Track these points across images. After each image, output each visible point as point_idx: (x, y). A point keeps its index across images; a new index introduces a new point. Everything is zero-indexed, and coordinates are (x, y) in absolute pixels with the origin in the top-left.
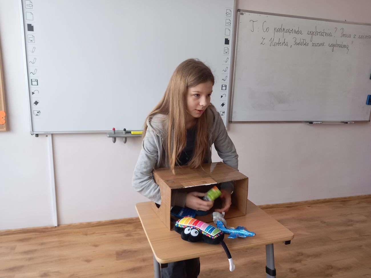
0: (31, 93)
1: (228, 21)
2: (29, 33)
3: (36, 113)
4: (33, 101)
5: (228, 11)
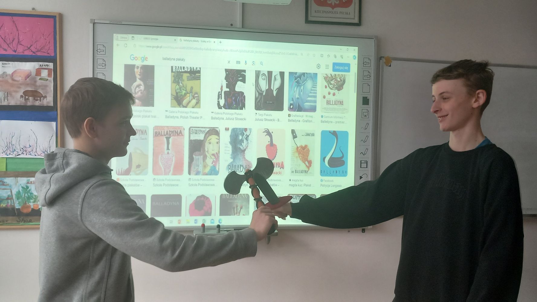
1: (366, 73)
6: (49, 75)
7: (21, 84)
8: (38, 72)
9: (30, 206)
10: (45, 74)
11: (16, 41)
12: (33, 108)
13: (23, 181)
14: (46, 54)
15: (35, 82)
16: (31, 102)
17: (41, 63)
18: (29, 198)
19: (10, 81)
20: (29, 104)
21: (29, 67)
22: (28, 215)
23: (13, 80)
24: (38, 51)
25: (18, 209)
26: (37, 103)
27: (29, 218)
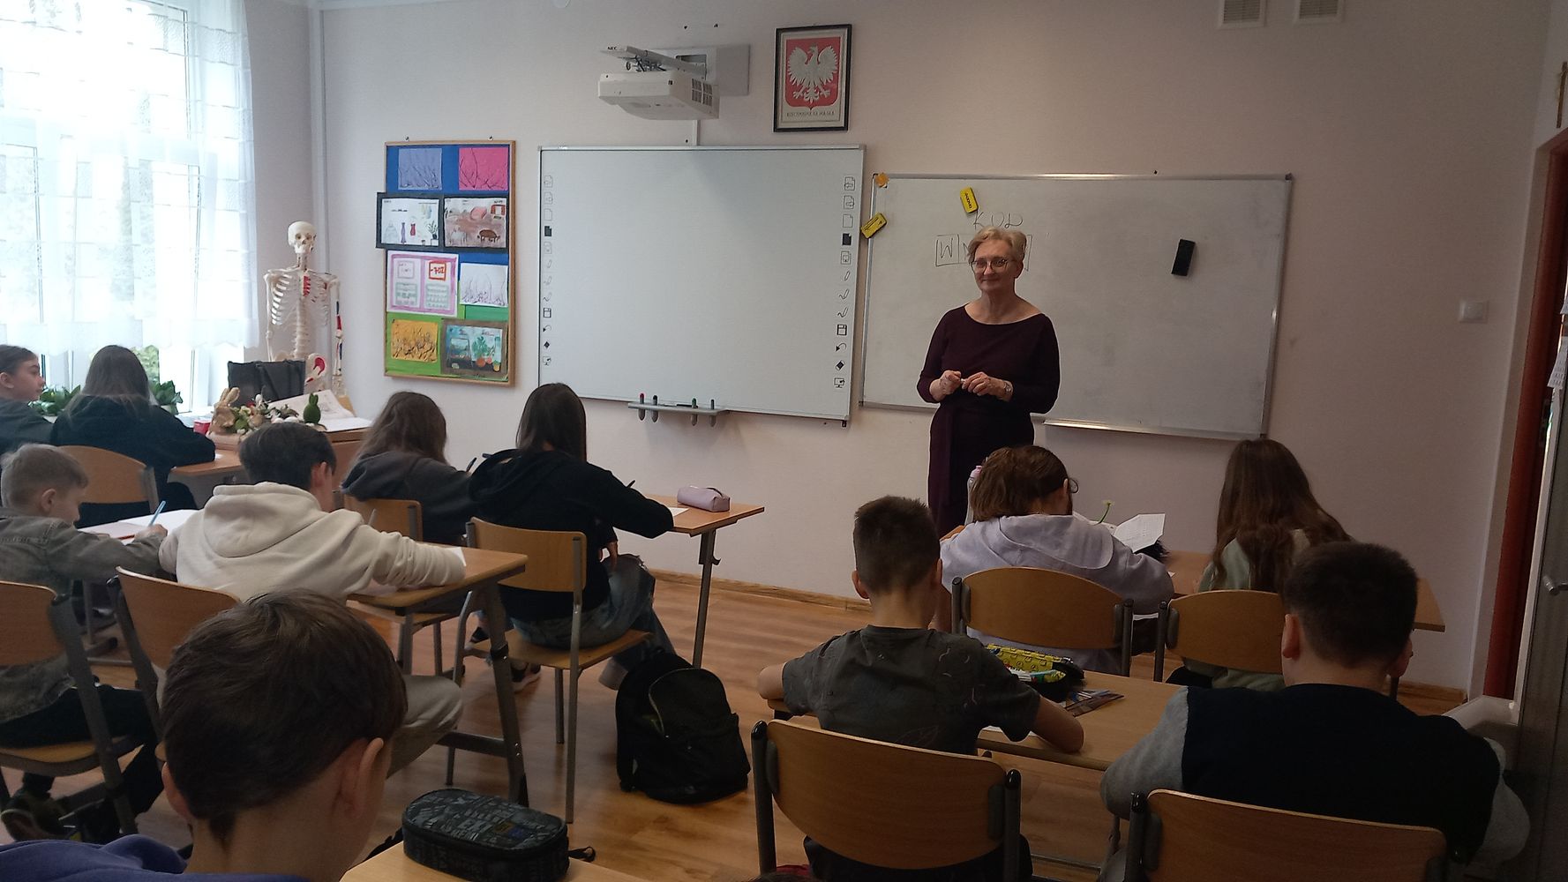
0: (541, 330)
1: (848, 200)
2: (545, 239)
3: (545, 360)
4: (543, 343)
5: (848, 180)
6: (503, 213)
7: (477, 223)
8: (493, 208)
9: (484, 360)
10: (498, 210)
11: (475, 176)
12: (488, 249)
13: (479, 330)
14: (500, 189)
15: (491, 220)
16: (487, 243)
17: (496, 199)
18: (484, 350)
19: (469, 220)
20: (485, 245)
21: (486, 203)
22: (482, 369)
23: (472, 219)
24: (494, 186)
25: (474, 362)
26: (492, 245)
27: (481, 373)
